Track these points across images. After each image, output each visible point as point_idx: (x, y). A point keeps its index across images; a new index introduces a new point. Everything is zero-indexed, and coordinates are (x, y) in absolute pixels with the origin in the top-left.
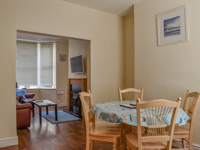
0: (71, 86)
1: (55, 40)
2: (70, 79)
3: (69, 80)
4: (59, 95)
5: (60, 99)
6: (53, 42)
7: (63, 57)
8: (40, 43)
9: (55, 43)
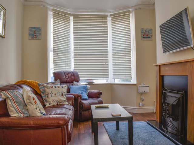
0: (162, 78)
1: (133, 6)
2: (160, 66)
3: (158, 67)
4: (142, 94)
5: (143, 100)
6: (129, 11)
7: (146, 32)
8: (111, 15)
9: (134, 12)
